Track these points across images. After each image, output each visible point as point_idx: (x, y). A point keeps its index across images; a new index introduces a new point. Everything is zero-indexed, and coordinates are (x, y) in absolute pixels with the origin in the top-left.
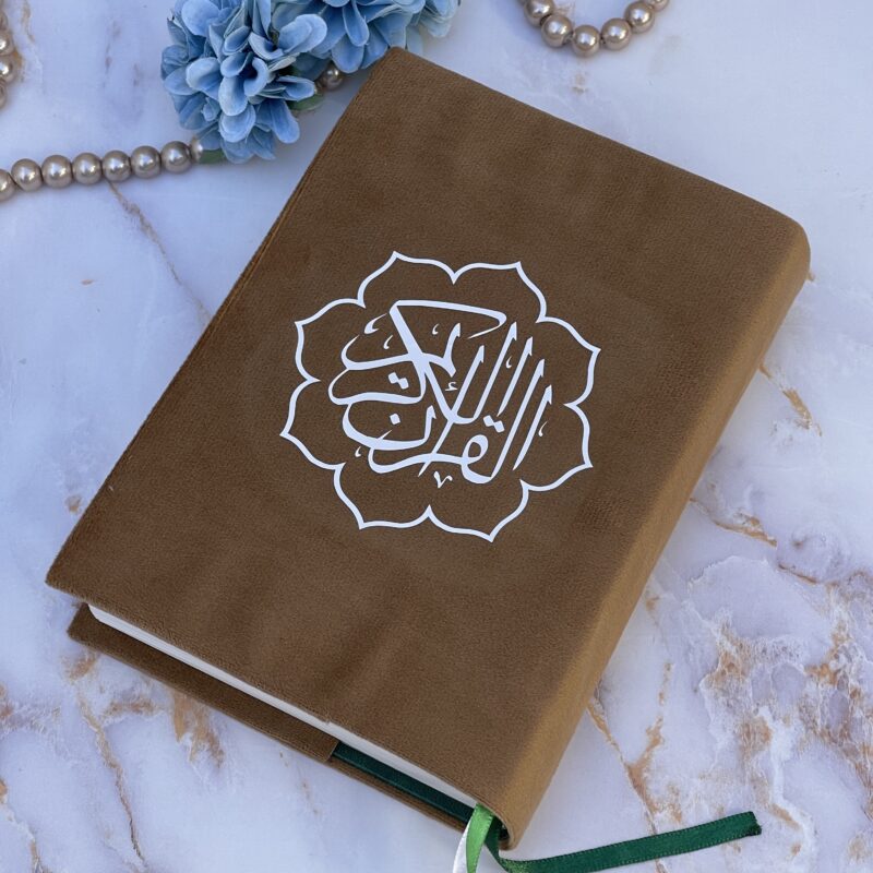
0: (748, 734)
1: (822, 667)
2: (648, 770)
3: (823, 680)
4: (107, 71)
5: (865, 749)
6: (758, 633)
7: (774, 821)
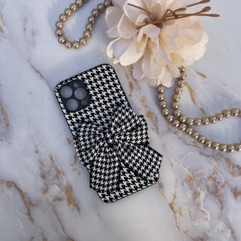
0: (195, 194)
1: (211, 177)
2: (174, 204)
3: (211, 180)
4: (25, 33)
5: (221, 195)
6: (197, 170)
7: (202, 213)
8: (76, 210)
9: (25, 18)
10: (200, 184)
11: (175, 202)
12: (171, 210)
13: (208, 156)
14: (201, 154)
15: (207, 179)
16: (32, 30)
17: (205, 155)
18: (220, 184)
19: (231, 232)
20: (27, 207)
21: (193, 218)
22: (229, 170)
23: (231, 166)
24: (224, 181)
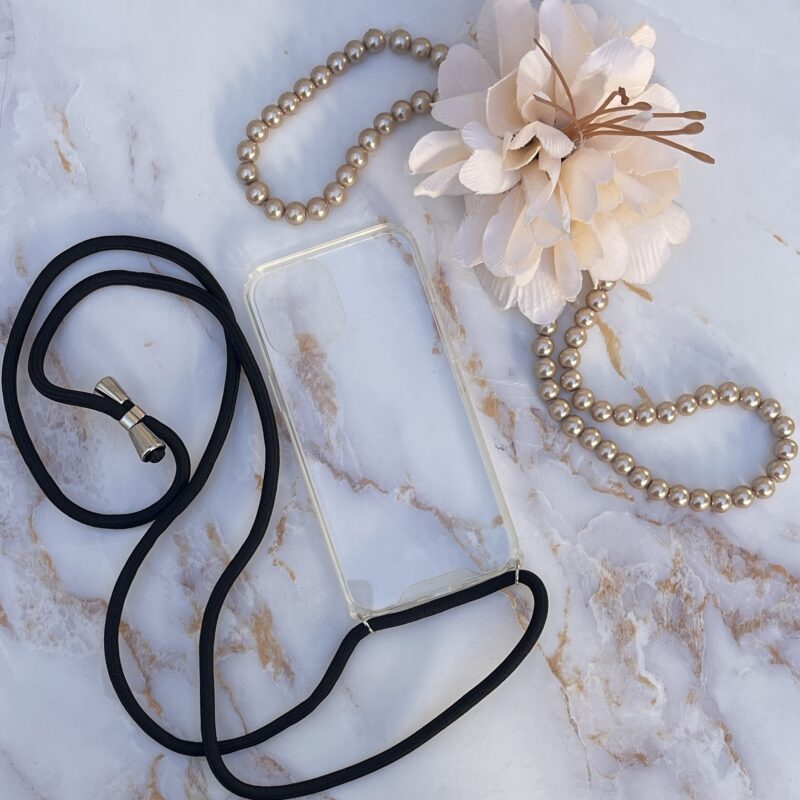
0: (621, 631)
1: (666, 582)
2: (561, 660)
3: (667, 591)
4: (133, 169)
5: (695, 633)
6: (625, 563)
7: (639, 685)
8: (281, 677)
9: (132, 127)
10: (636, 601)
11: (564, 653)
12: (553, 676)
13: (659, 524)
14: (638, 516)
15: (656, 588)
16: (153, 165)
17: (650, 521)
18: (691, 602)
19: (723, 736)
20: (144, 673)
21: (616, 698)
22: (719, 562)
23: (724, 551)
24: (704, 595)
